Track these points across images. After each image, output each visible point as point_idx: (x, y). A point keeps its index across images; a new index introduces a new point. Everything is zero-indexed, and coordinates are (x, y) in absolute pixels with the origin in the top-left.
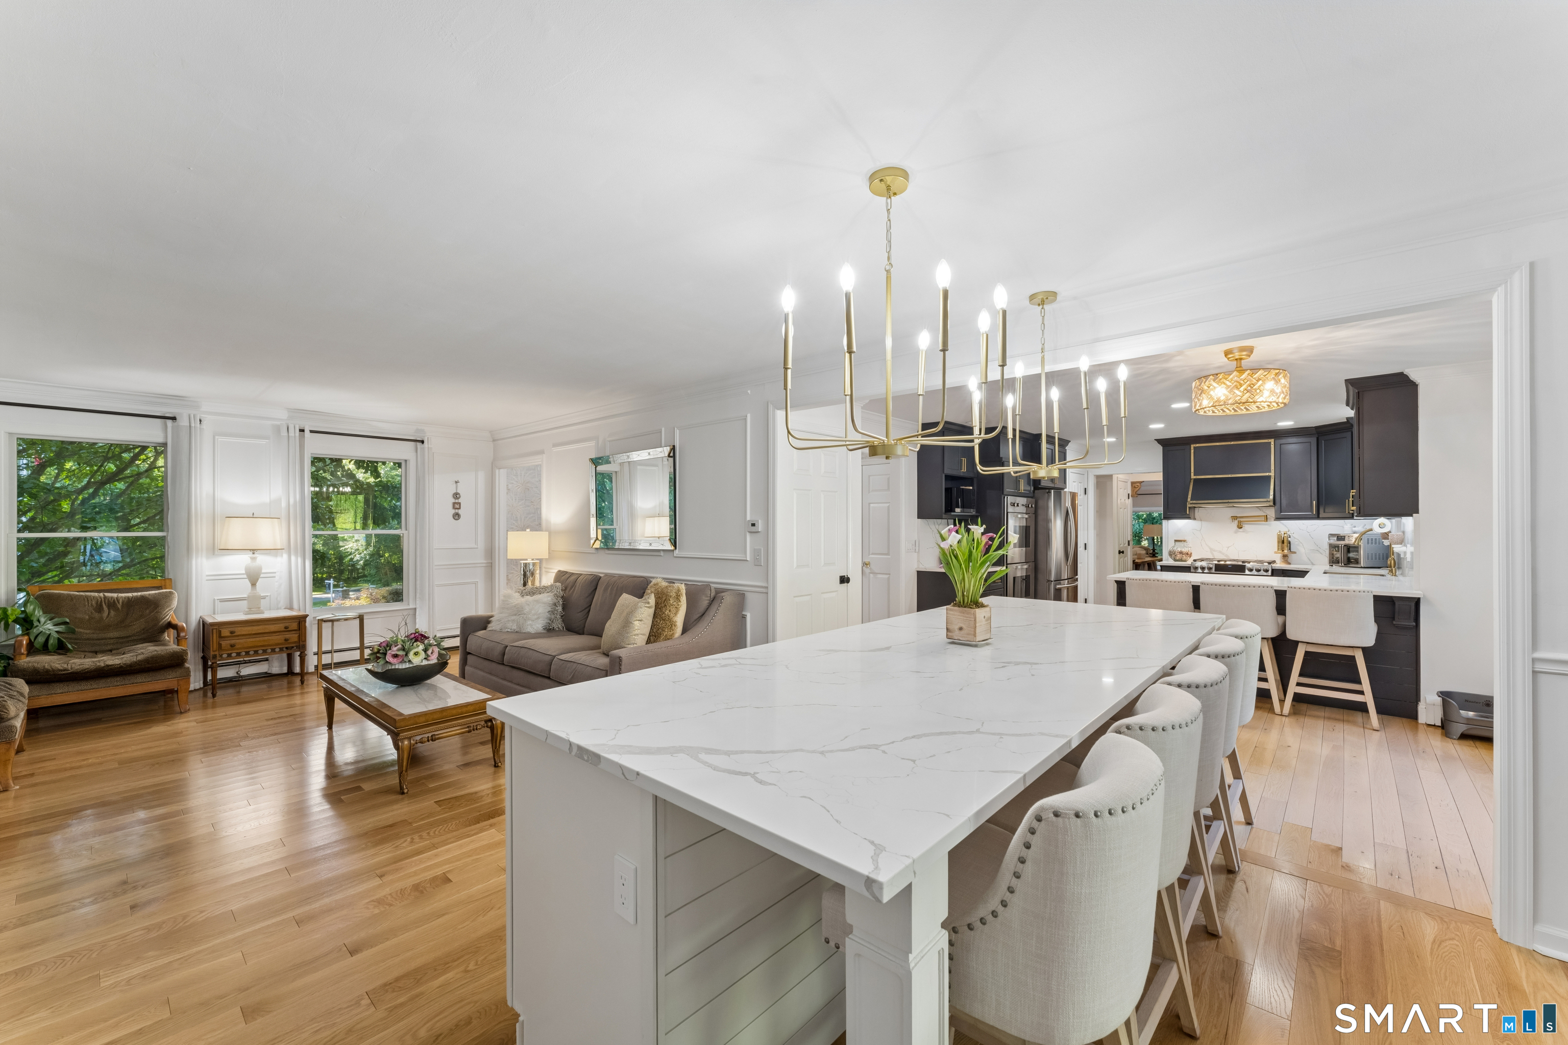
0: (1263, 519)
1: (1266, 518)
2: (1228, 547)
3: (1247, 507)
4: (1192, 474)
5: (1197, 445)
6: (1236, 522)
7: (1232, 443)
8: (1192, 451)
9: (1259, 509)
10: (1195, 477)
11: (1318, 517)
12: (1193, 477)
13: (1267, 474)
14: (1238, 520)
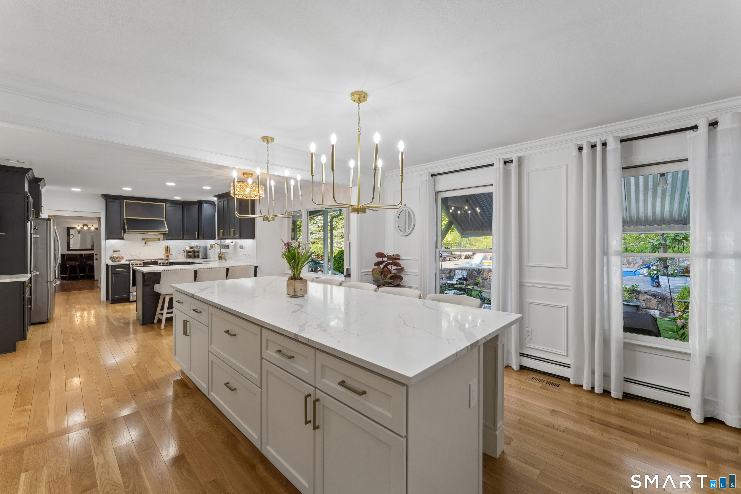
0: (157, 239)
1: (159, 239)
2: (140, 254)
3: (150, 234)
4: (124, 216)
5: (127, 201)
6: (144, 241)
7: (146, 202)
8: (124, 204)
9: (155, 235)
10: (126, 217)
11: (183, 239)
12: (125, 217)
13: (162, 219)
14: (145, 240)
